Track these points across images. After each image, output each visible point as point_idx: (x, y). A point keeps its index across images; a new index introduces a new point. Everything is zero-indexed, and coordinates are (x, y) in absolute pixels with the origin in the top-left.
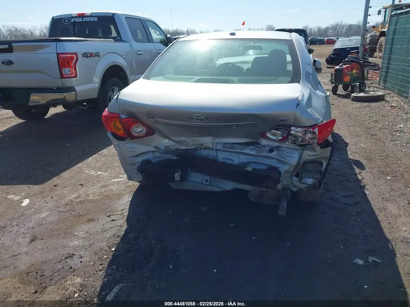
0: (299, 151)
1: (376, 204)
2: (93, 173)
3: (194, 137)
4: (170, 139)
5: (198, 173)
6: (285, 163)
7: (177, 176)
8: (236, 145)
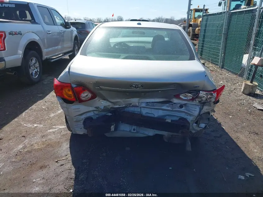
0: (199, 106)
1: (233, 135)
2: (29, 125)
3: (125, 99)
4: (108, 100)
5: (126, 125)
6: (190, 115)
7: (112, 128)
8: (156, 103)
